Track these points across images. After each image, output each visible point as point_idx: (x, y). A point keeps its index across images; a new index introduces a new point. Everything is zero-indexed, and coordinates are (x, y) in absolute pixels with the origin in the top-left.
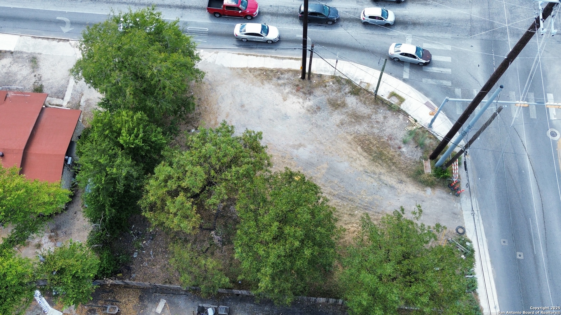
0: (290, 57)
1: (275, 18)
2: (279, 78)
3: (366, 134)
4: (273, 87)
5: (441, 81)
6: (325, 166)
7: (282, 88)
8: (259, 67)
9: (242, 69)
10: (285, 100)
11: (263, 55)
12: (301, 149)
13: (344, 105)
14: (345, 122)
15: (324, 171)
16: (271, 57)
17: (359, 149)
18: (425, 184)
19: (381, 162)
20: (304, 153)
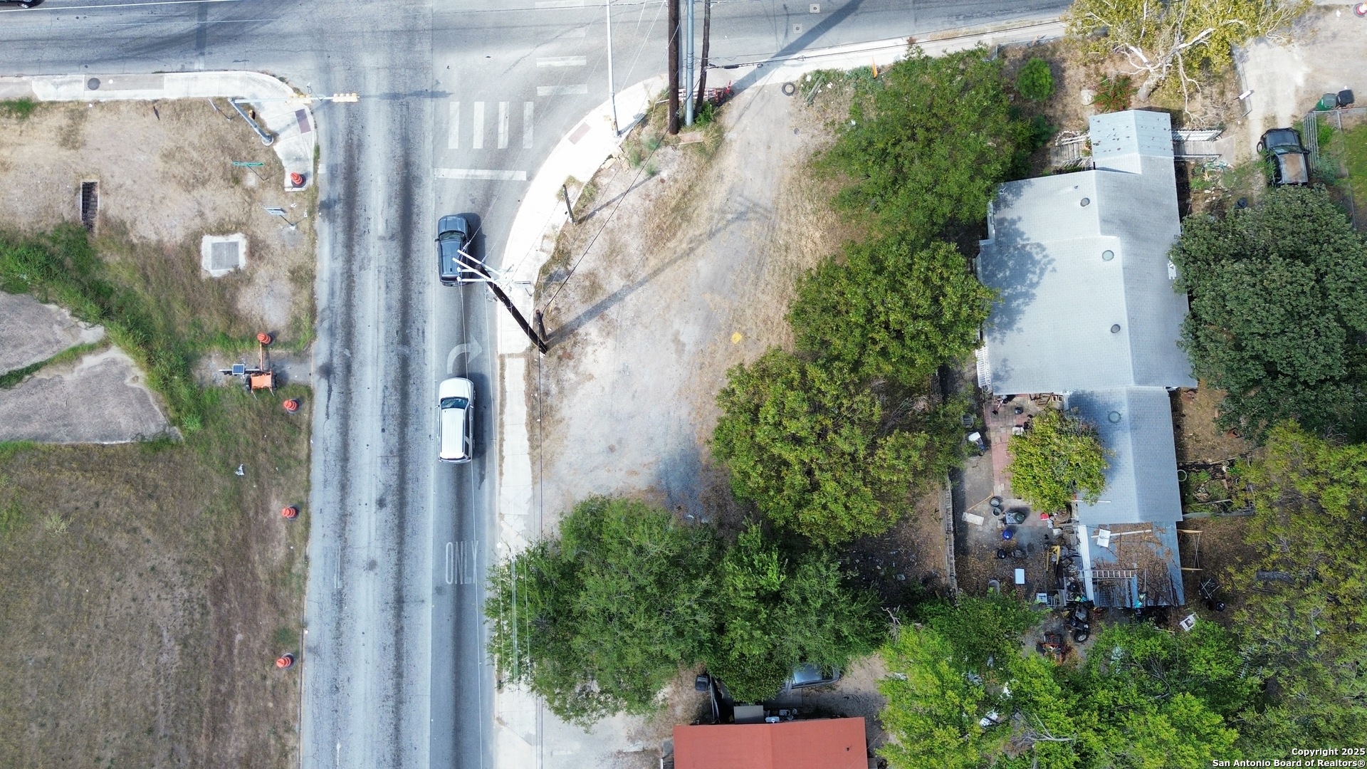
0: (498, 379)
1: (412, 419)
2: (547, 394)
3: (644, 235)
4: (565, 401)
5: (526, 118)
6: (708, 296)
7: (567, 385)
8: (525, 431)
9: (533, 463)
10: (591, 377)
11: (498, 430)
12: (683, 338)
13: (591, 275)
14: (624, 272)
15: (718, 298)
16: (502, 413)
17: (671, 244)
18: (719, 141)
19: (690, 210)
20: (690, 333)
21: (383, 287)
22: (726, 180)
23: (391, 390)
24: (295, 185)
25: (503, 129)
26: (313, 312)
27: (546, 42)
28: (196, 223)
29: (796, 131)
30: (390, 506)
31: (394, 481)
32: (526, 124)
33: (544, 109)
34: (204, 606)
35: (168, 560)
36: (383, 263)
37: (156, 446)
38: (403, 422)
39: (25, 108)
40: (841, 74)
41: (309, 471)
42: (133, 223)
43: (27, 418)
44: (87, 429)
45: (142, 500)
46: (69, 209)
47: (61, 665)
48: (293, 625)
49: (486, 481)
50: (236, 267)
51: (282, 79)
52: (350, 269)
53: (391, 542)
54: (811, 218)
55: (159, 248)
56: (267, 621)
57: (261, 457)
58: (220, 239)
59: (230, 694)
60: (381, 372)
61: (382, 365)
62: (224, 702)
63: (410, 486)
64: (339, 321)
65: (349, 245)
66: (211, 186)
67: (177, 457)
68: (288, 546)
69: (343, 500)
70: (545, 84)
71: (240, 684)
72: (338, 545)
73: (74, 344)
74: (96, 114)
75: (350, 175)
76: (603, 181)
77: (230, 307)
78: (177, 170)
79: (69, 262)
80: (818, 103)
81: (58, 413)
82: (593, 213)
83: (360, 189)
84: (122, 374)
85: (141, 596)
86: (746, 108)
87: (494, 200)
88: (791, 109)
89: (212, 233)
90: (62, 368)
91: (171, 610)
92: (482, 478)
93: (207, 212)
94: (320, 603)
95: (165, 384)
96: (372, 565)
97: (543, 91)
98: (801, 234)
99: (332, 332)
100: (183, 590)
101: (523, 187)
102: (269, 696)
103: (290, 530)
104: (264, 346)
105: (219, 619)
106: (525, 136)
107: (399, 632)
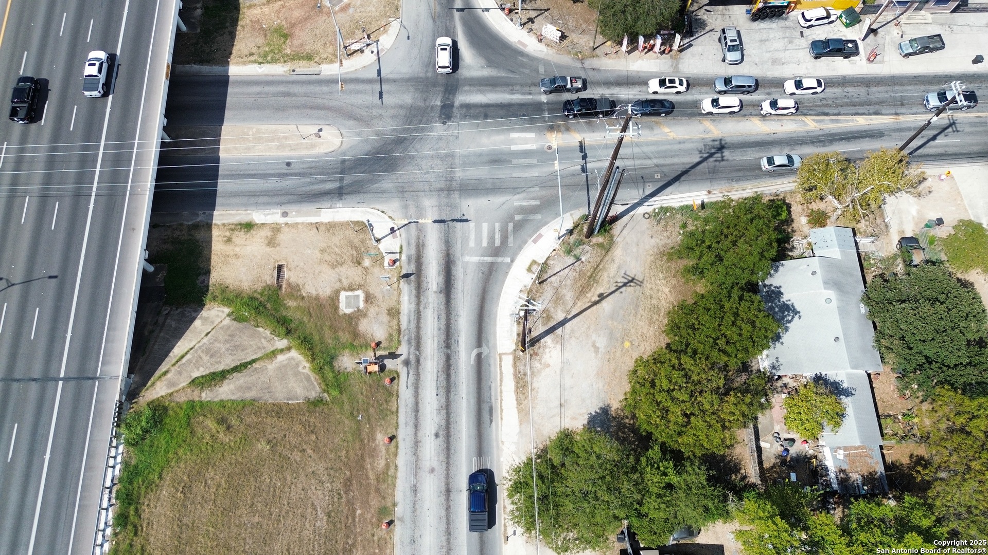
1: (452, 389)
2: (525, 375)
3: (574, 290)
4: (535, 379)
5: (509, 231)
6: (610, 322)
7: (536, 370)
8: (514, 396)
9: (519, 413)
10: (548, 366)
11: (499, 394)
12: (597, 345)
13: (546, 311)
14: (564, 310)
15: (615, 323)
16: (501, 385)
17: (589, 295)
18: (612, 243)
19: (598, 277)
20: (602, 342)
21: (436, 318)
22: (616, 262)
23: (441, 373)
24: (390, 265)
25: (498, 237)
26: (399, 331)
27: (518, 193)
28: (337, 285)
29: (652, 237)
30: (441, 437)
31: (443, 423)
32: (509, 234)
33: (518, 226)
34: (339, 494)
35: (320, 468)
36: (436, 305)
37: (317, 403)
38: (448, 390)
39: (249, 226)
40: (674, 209)
41: (397, 418)
42: (304, 285)
43: (249, 388)
44: (280, 394)
45: (308, 434)
46: (269, 278)
47: (265, 526)
48: (389, 504)
49: (494, 423)
50: (358, 308)
51: (383, 212)
52: (419, 309)
53: (443, 457)
54: (663, 281)
55: (317, 298)
56: (375, 503)
57: (372, 410)
58: (350, 293)
59: (354, 545)
60: (435, 363)
61: (436, 359)
62: (350, 550)
63: (452, 426)
64: (413, 336)
65: (418, 296)
66: (345, 266)
67: (326, 410)
68: (386, 459)
69: (416, 434)
70: (519, 213)
71: (359, 539)
72: (413, 459)
73: (272, 349)
74: (285, 230)
75: (419, 260)
76: (551, 262)
77: (355, 329)
78: (328, 258)
79: (269, 306)
80: (662, 222)
81: (266, 386)
82: (547, 279)
83: (424, 267)
84: (297, 365)
85: (307, 488)
86: (625, 227)
87: (494, 273)
88: (648, 226)
89: (345, 290)
90: (267, 361)
91: (322, 496)
92: (491, 421)
93: (344, 280)
94: (404, 492)
95: (320, 370)
96: (432, 470)
97: (518, 217)
98: (658, 290)
99: (409, 342)
100: (329, 485)
101: (509, 266)
102: (376, 546)
103: (387, 451)
104: (374, 350)
105: (348, 501)
106: (509, 240)
107: (448, 508)
